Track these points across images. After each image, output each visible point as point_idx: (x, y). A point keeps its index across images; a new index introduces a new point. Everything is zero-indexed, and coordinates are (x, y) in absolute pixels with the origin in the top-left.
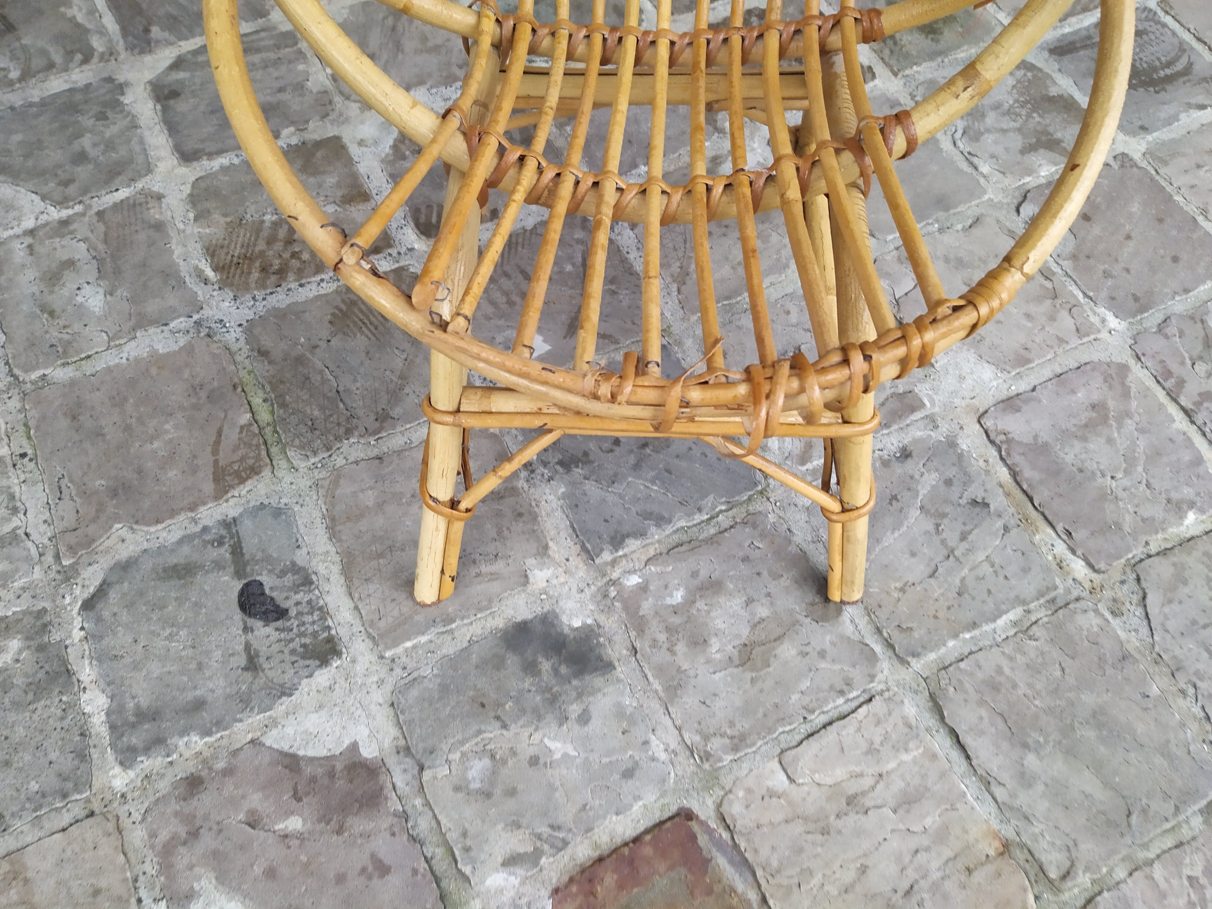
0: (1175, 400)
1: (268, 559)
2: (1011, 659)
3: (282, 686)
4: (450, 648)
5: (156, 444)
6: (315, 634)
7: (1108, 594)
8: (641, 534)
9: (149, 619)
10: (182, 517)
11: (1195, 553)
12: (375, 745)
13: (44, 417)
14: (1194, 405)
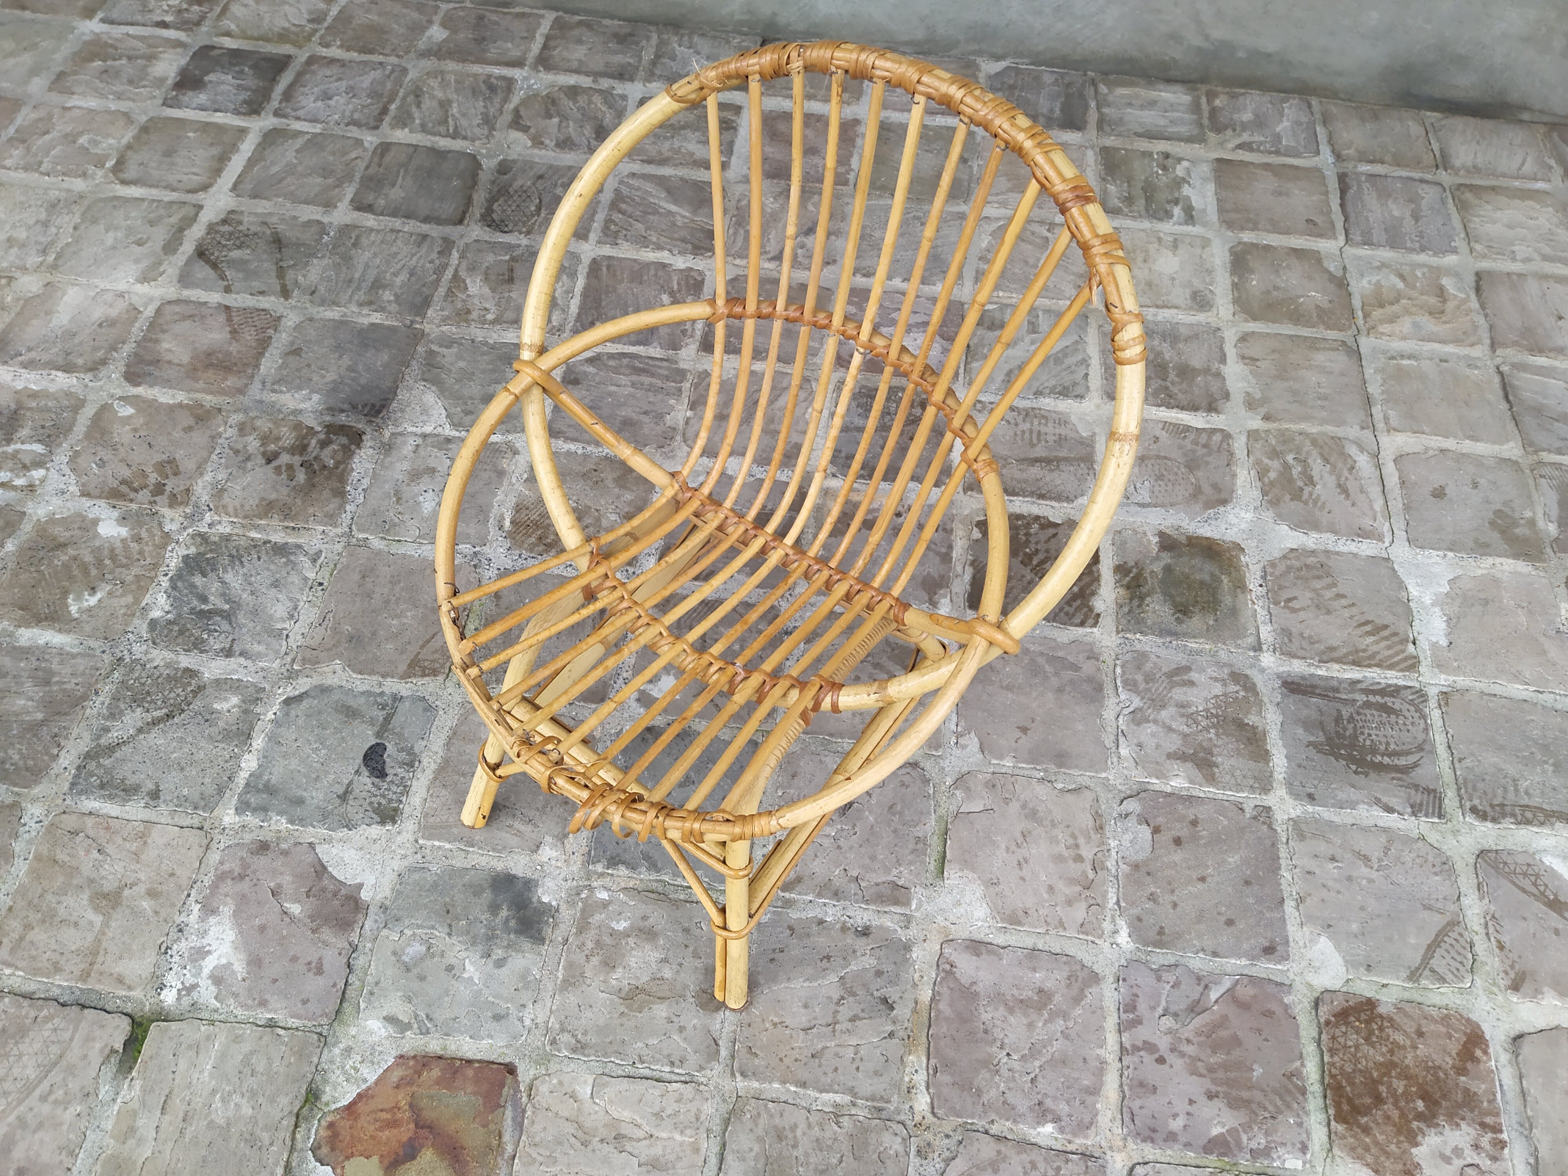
0: (1120, 1032)
1: (400, 735)
2: (809, 1126)
3: (350, 821)
4: (458, 862)
5: (395, 622)
6: (390, 801)
7: (928, 1136)
9: (312, 731)
10: (374, 678)
11: (1024, 1156)
12: (371, 894)
13: (348, 566)
14: (1133, 1046)
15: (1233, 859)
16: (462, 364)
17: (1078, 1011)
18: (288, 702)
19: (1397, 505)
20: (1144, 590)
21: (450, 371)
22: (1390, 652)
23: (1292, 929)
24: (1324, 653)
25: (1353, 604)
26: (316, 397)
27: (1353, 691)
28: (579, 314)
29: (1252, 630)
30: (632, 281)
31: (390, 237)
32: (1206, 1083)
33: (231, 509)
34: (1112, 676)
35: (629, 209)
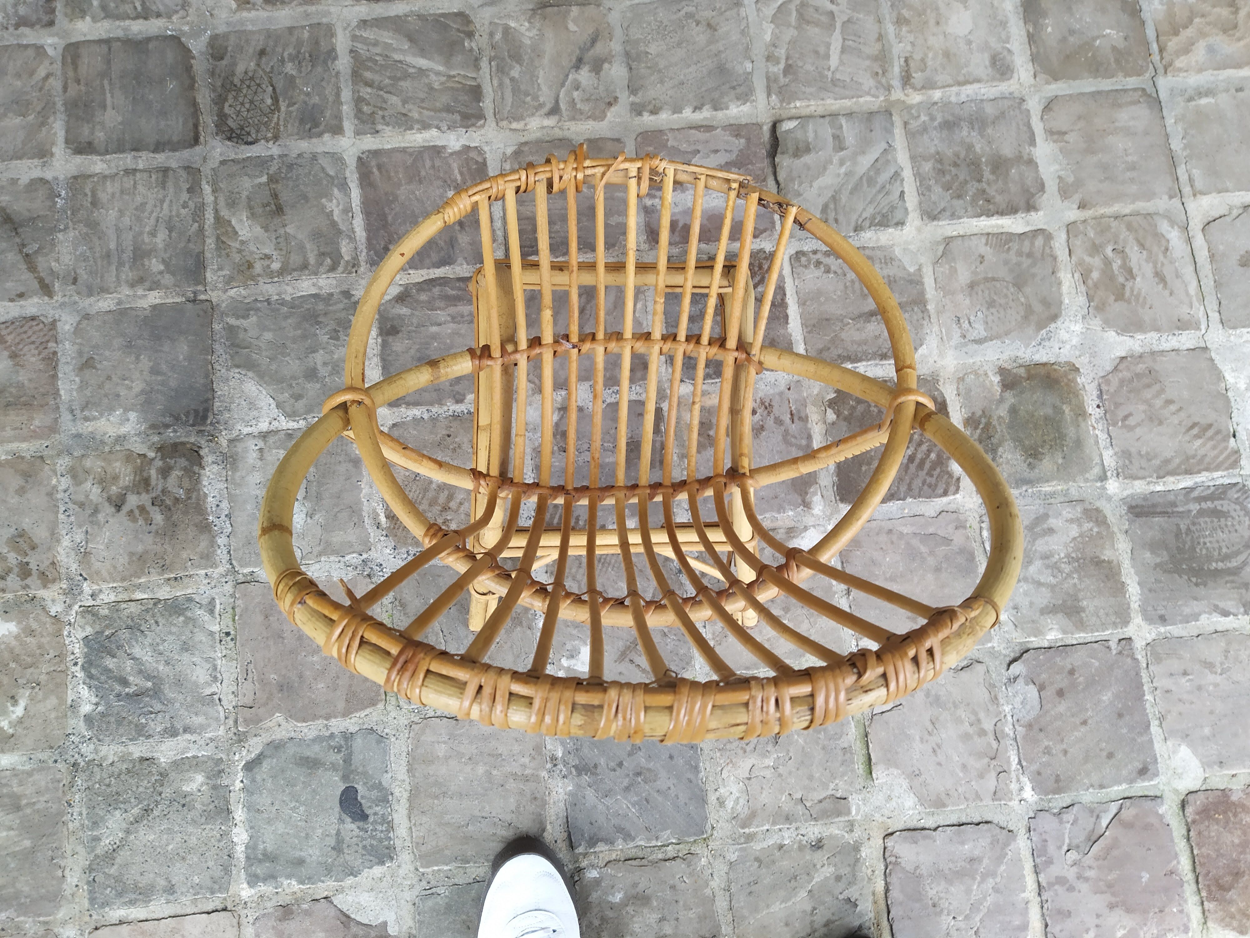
0: (1036, 874)
1: (365, 774)
3: (352, 868)
4: (461, 879)
5: (315, 658)
6: (381, 841)
8: (610, 842)
9: (284, 791)
10: (320, 722)
12: (397, 928)
13: (246, 609)
14: (1048, 883)
15: (1106, 697)
16: (268, 336)
17: (1003, 868)
18: (249, 767)
19: (1208, 283)
20: (994, 441)
21: (260, 348)
22: (1216, 452)
23: (1158, 746)
24: (1160, 467)
25: (1181, 409)
26: (133, 415)
27: (1187, 502)
28: (369, 239)
29: (1097, 460)
30: (410, 182)
31: (128, 183)
32: (1108, 898)
33: (105, 574)
34: (978, 539)
35: (377, 78)
